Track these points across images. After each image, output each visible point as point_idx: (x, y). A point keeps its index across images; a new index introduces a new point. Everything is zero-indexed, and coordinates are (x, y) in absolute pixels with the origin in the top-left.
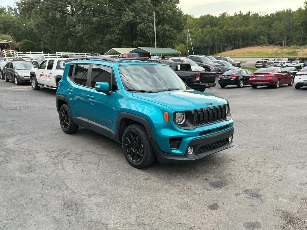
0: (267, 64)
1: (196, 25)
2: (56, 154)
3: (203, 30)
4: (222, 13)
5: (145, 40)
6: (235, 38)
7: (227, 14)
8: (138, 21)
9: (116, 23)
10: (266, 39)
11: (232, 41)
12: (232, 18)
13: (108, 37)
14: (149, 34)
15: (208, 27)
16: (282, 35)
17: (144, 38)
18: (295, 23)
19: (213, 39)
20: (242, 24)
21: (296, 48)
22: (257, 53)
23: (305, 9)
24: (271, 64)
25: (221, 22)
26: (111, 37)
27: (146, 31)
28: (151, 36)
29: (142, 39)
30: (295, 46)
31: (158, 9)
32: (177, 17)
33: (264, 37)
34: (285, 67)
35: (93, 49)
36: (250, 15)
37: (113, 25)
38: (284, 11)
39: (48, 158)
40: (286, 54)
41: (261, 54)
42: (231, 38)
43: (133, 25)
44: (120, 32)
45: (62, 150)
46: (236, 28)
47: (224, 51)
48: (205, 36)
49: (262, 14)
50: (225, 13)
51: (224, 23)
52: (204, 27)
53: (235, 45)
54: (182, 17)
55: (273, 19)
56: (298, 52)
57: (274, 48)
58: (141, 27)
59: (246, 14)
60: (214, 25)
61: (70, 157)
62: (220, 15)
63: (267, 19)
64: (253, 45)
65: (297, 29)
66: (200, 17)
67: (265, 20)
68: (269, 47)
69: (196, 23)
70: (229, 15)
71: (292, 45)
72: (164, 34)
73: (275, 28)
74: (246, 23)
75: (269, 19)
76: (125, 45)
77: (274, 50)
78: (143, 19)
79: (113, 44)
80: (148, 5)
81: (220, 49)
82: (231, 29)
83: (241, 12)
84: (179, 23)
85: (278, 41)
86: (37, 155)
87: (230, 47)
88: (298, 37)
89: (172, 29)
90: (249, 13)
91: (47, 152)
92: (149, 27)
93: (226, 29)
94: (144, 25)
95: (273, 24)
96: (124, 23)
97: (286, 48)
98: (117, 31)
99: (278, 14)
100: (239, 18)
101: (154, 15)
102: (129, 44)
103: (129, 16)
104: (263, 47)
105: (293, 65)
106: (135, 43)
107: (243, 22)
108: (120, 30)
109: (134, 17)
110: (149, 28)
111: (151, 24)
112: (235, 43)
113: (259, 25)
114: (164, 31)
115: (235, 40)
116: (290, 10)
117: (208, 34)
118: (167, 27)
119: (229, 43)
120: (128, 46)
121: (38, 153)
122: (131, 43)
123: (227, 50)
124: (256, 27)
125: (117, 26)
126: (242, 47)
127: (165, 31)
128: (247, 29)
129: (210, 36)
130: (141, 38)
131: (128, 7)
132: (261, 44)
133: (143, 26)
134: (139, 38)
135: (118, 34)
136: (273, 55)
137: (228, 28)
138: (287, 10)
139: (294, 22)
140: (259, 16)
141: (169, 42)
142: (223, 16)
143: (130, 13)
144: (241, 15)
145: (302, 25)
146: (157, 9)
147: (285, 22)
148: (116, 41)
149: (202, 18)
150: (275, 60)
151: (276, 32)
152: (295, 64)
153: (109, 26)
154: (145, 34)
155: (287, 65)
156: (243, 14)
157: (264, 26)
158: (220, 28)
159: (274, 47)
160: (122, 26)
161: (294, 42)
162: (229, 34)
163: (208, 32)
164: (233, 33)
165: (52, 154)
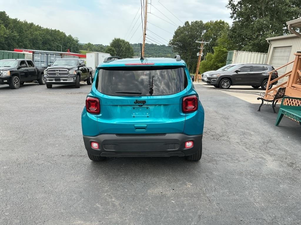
2: (223, 138)
39: (230, 137)
45: (216, 139)
61: (213, 133)
86: (239, 141)
91: (229, 141)
121: (237, 142)
165: (226, 138)
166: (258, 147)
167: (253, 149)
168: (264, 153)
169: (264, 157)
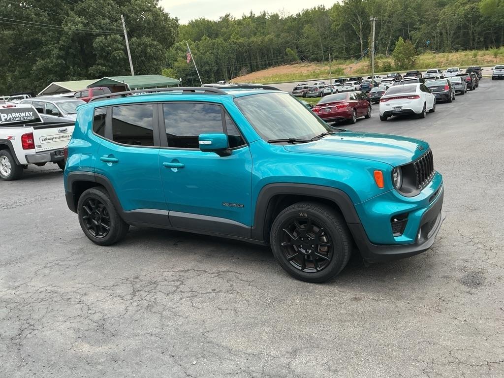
0: (310, 91)
1: (184, 35)
3: (198, 44)
4: (224, 16)
5: (111, 64)
6: (250, 54)
7: (230, 16)
8: (94, 31)
9: (52, 38)
10: (294, 53)
11: (246, 59)
12: (239, 23)
13: (40, 63)
14: (118, 54)
15: (205, 39)
16: (317, 45)
17: (108, 61)
18: (333, 27)
19: (217, 57)
20: (256, 31)
21: (340, 64)
22: (287, 76)
23: (344, 4)
24: (314, 90)
25: (224, 29)
26: (46, 62)
27: (110, 48)
28: (121, 56)
29: (105, 62)
30: (338, 61)
31: (127, 10)
32: (161, 23)
33: (292, 50)
34: (335, 93)
35: (4, 87)
36: (266, 17)
37: (47, 40)
38: (315, 8)
40: (328, 73)
41: (292, 77)
42: (244, 55)
43: (84, 40)
44: (62, 53)
46: (249, 38)
47: (236, 76)
48: (204, 54)
49: (283, 16)
50: (228, 15)
51: (230, 32)
52: (200, 40)
53: (251, 65)
54: (170, 23)
55: (302, 21)
56: (343, 69)
57: (310, 66)
58: (101, 42)
59: (259, 15)
60: (214, 36)
62: (221, 18)
63: (293, 23)
64: (277, 64)
65: (337, 35)
66: (190, 23)
67: (289, 24)
68: (301, 65)
69: (184, 32)
70: (234, 17)
71: (334, 60)
72: (144, 52)
73: (305, 35)
74: (262, 31)
75: (296, 22)
76: (73, 76)
77: (310, 68)
78: (102, 28)
79: (51, 76)
80: (108, 4)
81: (229, 73)
82: (241, 40)
83: (251, 13)
84: (166, 32)
85: (312, 54)
87: (244, 69)
88: (340, 48)
89: (155, 43)
90: (264, 14)
92: (115, 41)
93: (235, 41)
94: (106, 38)
95: (303, 29)
96: (68, 36)
97: (326, 65)
98: (56, 51)
99: (307, 13)
100: (251, 22)
101: (123, 21)
102: (81, 72)
103: (76, 24)
104: (294, 65)
105: (345, 89)
106: (91, 70)
107: (257, 29)
108: (60, 49)
109: (85, 25)
110: (115, 44)
111: (118, 36)
112: (251, 63)
113: (282, 32)
114: (142, 46)
115: (250, 58)
116: (322, 7)
117: (208, 51)
118: (147, 40)
119: (242, 64)
120: (80, 77)
122: (85, 71)
123: (241, 74)
124: (278, 36)
125: (54, 44)
126: (262, 69)
127: (145, 46)
128: (266, 39)
129: (212, 53)
130: (102, 62)
131: (72, 9)
132: (290, 61)
133: (104, 41)
134: (99, 61)
135: (59, 57)
136: (311, 77)
137: (237, 39)
138: (319, 8)
139: (330, 25)
140: (280, 18)
141: (154, 64)
142: (226, 19)
143: (78, 19)
144: (252, 17)
145: (342, 30)
146: (125, 9)
147: (319, 26)
148: (57, 69)
149: (194, 25)
150: (316, 84)
151: (308, 41)
152: (348, 87)
153: (36, 44)
154: (109, 53)
155: (337, 90)
156: (256, 16)
157: (288, 32)
158: (225, 40)
159: (309, 64)
160: (64, 42)
161: (335, 55)
162: (240, 49)
163: (207, 47)
164: (246, 47)
166: (36, 308)
167: (42, 296)
168: (18, 299)
169: (14, 291)
